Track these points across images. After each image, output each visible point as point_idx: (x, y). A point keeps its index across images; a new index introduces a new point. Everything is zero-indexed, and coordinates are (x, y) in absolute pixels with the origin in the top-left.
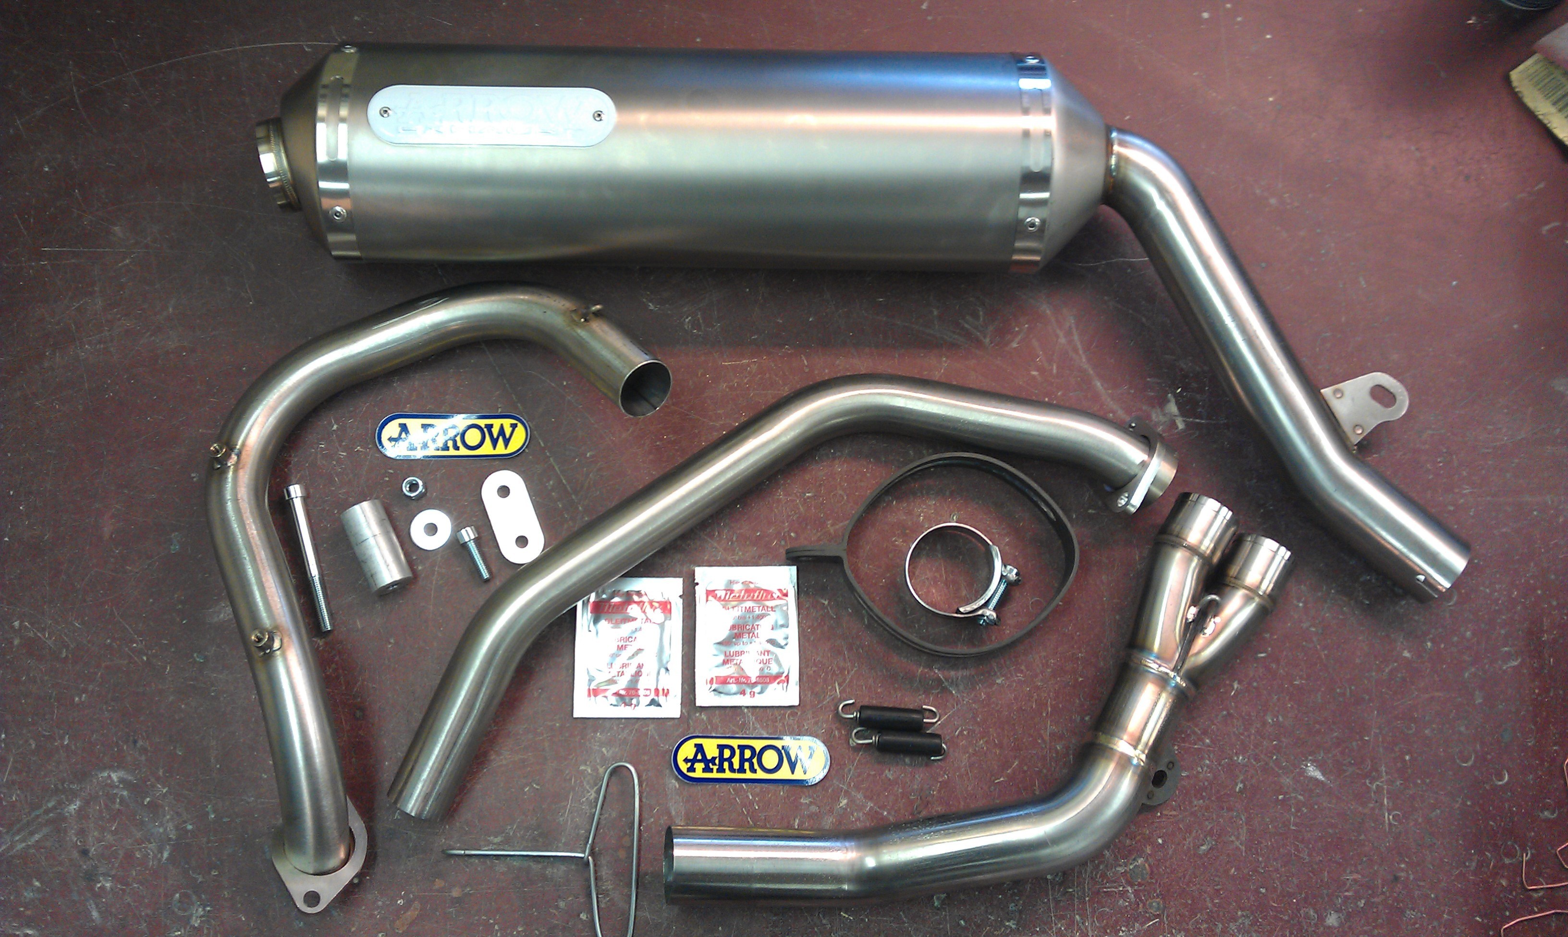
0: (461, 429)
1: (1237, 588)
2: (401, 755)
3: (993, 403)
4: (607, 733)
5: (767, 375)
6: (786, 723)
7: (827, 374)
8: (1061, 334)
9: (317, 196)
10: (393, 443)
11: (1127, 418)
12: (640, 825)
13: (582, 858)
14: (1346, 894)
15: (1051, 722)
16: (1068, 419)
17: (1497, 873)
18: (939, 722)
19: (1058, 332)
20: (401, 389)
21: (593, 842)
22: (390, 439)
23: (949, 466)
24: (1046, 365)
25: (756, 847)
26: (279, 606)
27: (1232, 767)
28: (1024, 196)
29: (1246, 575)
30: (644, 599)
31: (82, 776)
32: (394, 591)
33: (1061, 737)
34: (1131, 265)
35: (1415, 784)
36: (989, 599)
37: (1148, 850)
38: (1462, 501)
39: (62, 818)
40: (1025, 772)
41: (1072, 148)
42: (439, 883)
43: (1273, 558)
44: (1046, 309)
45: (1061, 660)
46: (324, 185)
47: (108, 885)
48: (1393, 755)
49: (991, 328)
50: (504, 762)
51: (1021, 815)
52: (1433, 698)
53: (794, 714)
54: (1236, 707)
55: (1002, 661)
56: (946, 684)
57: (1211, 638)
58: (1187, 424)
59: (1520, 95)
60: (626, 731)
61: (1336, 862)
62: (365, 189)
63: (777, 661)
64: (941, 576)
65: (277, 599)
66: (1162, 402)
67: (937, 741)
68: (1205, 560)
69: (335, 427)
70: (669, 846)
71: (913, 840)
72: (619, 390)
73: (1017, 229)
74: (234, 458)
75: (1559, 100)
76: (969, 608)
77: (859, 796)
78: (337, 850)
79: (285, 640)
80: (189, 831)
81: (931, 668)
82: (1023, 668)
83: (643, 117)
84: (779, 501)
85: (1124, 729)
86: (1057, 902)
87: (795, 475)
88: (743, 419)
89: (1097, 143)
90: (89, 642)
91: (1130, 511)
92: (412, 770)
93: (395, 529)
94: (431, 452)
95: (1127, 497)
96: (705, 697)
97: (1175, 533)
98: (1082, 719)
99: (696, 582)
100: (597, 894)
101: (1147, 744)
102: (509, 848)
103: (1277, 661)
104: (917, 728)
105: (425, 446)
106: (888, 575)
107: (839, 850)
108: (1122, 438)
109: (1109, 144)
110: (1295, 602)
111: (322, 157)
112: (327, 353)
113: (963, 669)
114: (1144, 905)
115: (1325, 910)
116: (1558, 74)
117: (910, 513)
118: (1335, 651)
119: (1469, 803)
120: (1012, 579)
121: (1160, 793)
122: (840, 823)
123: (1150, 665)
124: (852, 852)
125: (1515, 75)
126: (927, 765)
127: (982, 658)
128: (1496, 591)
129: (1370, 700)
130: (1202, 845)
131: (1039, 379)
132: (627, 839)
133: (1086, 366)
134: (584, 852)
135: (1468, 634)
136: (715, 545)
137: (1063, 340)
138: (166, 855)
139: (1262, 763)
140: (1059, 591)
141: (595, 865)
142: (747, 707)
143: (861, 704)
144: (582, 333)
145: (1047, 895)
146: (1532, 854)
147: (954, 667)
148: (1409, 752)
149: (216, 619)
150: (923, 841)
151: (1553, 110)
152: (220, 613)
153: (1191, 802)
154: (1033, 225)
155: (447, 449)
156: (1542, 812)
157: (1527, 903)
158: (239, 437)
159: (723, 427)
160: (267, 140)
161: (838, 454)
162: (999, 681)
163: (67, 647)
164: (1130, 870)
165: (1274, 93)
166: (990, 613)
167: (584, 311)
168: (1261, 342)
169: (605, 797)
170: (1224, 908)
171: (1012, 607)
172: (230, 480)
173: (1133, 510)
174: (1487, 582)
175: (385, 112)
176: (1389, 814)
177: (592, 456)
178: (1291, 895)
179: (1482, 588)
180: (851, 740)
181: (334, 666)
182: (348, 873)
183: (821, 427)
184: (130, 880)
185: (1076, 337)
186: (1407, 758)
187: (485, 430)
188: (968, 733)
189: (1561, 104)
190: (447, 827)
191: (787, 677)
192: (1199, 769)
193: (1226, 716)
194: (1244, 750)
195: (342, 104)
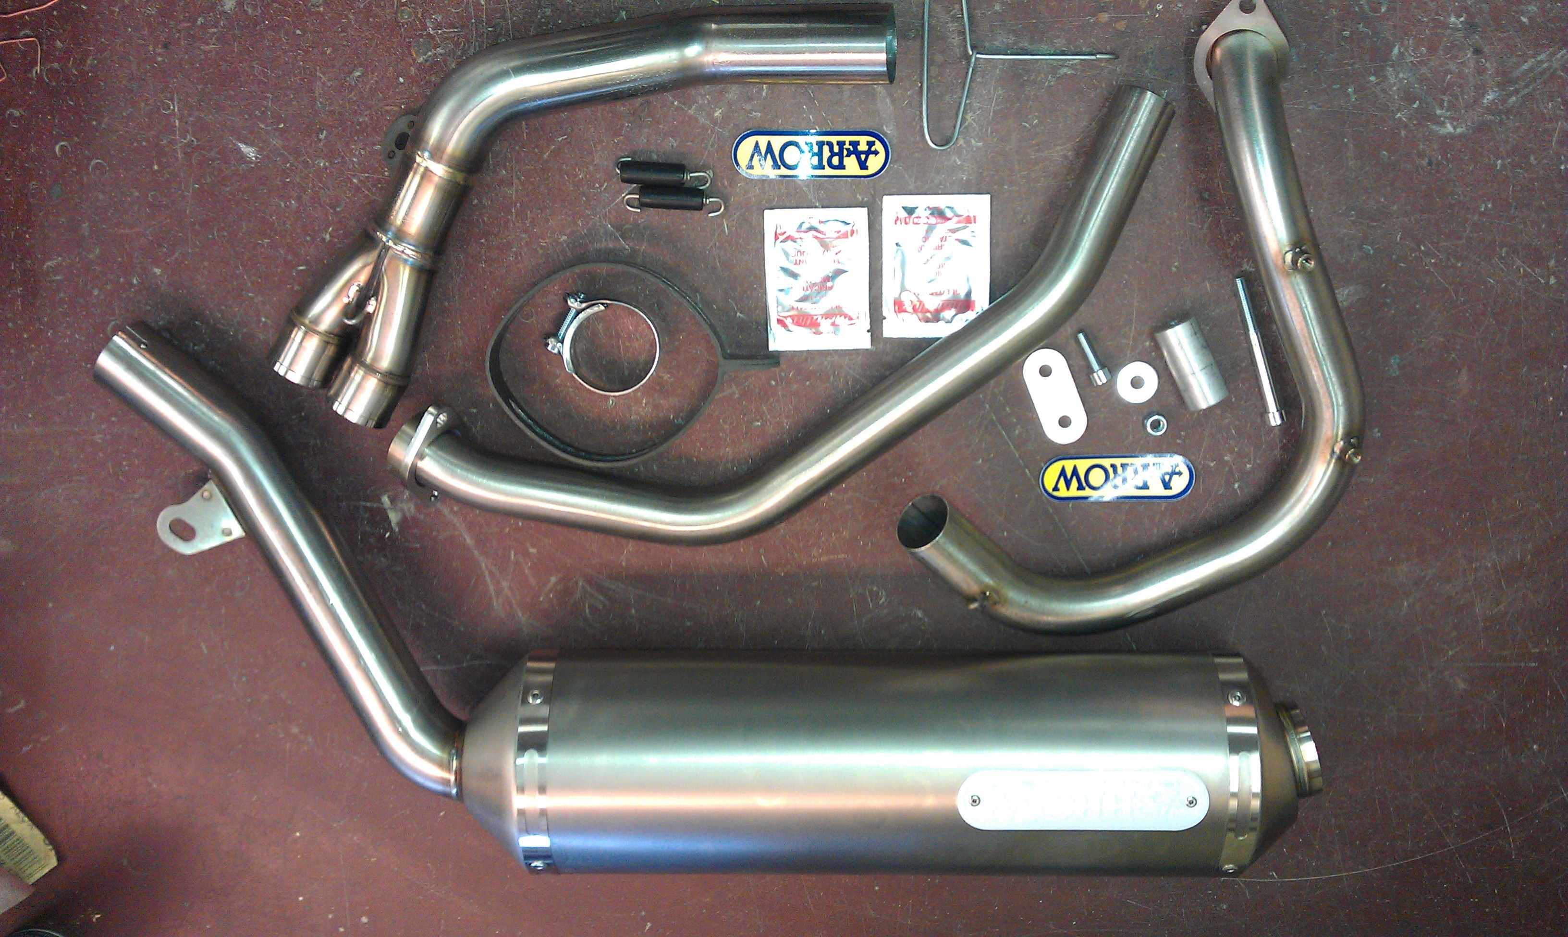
0: (1109, 485)
1: (326, 332)
2: (1162, 154)
3: (573, 517)
4: (956, 179)
5: (801, 544)
6: (777, 193)
7: (742, 546)
8: (506, 590)
9: (1260, 717)
10: (1177, 471)
11: (439, 505)
12: (921, 87)
13: (978, 53)
14: (215, 30)
15: (512, 197)
16: (498, 502)
17: (65, 53)
18: (623, 195)
19: (509, 594)
20: (1171, 526)
21: (968, 69)
22: (1180, 474)
23: (617, 455)
24: (521, 560)
25: (805, 64)
26: (1288, 297)
27: (329, 157)
28: (544, 728)
29: (317, 347)
30: (920, 315)
31: (1481, 128)
32: (1173, 319)
33: (501, 182)
34: (437, 663)
35: (148, 141)
36: (575, 318)
37: (413, 70)
38: (103, 427)
39: (1501, 86)
40: (537, 146)
41: (496, 776)
42: (1121, 26)
43: (291, 363)
44: (522, 617)
45: (503, 260)
46: (1252, 730)
47: (1453, 19)
48: (169, 170)
49: (578, 595)
50: (1059, 148)
51: (540, 100)
52: (131, 227)
53: (769, 201)
54: (326, 215)
55: (561, 258)
56: (617, 234)
57: (352, 282)
58: (379, 501)
59: (47, 842)
60: (937, 181)
61: (225, 61)
62: (1211, 727)
63: (786, 254)
64: (623, 343)
65: (1290, 305)
66: (404, 522)
67: (625, 176)
68: (359, 360)
69: (1236, 486)
70: (891, 64)
71: (648, 74)
72: (949, 521)
73: (550, 694)
74: (1337, 450)
75: (8, 837)
76: (595, 309)
77: (702, 120)
78: (1223, 55)
79: (1280, 262)
80: (1373, 75)
81: (633, 250)
82: (541, 252)
83: (930, 802)
84: (787, 417)
85: (438, 188)
86: (503, 17)
87: (772, 443)
88: (824, 499)
89: (470, 783)
90: (1479, 264)
91: (435, 409)
92: (1150, 137)
93: (1174, 383)
94: (1138, 462)
95: (437, 423)
96: (859, 216)
97: (390, 387)
98: (480, 201)
99: (870, 333)
100: (963, 17)
101: (415, 173)
102: (1052, 62)
103: (286, 262)
104: (646, 188)
105: (1145, 467)
106: (677, 343)
107: (721, 63)
108: (443, 482)
109: (459, 782)
110: (269, 321)
111: (1254, 759)
112: (1246, 560)
113: (600, 250)
114: (416, 16)
115: (236, 13)
116: (9, 864)
117: (656, 407)
118: (229, 273)
119: (94, 123)
120: (553, 340)
121: (402, 125)
122: (721, 92)
123: (414, 253)
124: (708, 62)
125: (54, 863)
126: (635, 153)
127: (582, 259)
128: (69, 336)
129: (194, 224)
130: (359, 76)
131: (528, 545)
132: (933, 74)
133: (481, 558)
134: (976, 59)
135: (96, 292)
136: (851, 372)
137: (505, 584)
138: (1396, 51)
139: (300, 160)
140: (505, 328)
141: (966, 46)
142: (816, 207)
143: (702, 212)
144: (988, 580)
145: (513, 22)
146: (31, 73)
147: (611, 251)
148: (155, 173)
149: (1352, 288)
150: (637, 73)
151: (14, 827)
152: (1348, 295)
153: (371, 119)
154: (535, 696)
155: (1123, 465)
156: (22, 116)
157: (36, 24)
158: (1333, 471)
159: (845, 491)
160: (1311, 775)
161: (729, 465)
162: (565, 238)
163: (1501, 258)
164: (431, 51)
165: (296, 841)
166: (573, 304)
167: (985, 603)
168: (305, 581)
169: (957, 115)
170: (336, 13)
171: (551, 313)
172: (1341, 426)
173: (431, 409)
174: (78, 344)
175: (1192, 803)
176: (174, 110)
177: (976, 459)
178: (271, 28)
179: (83, 339)
180: (712, 176)
181: (1232, 244)
182: (1211, 34)
183: (745, 491)
184: (1431, 25)
185: (492, 588)
186: (156, 167)
187: (1084, 484)
188: (594, 185)
189: (7, 833)
190: (1114, 83)
191: (776, 238)
192: (363, 152)
193: (338, 206)
194: (318, 174)
195: (1235, 812)
